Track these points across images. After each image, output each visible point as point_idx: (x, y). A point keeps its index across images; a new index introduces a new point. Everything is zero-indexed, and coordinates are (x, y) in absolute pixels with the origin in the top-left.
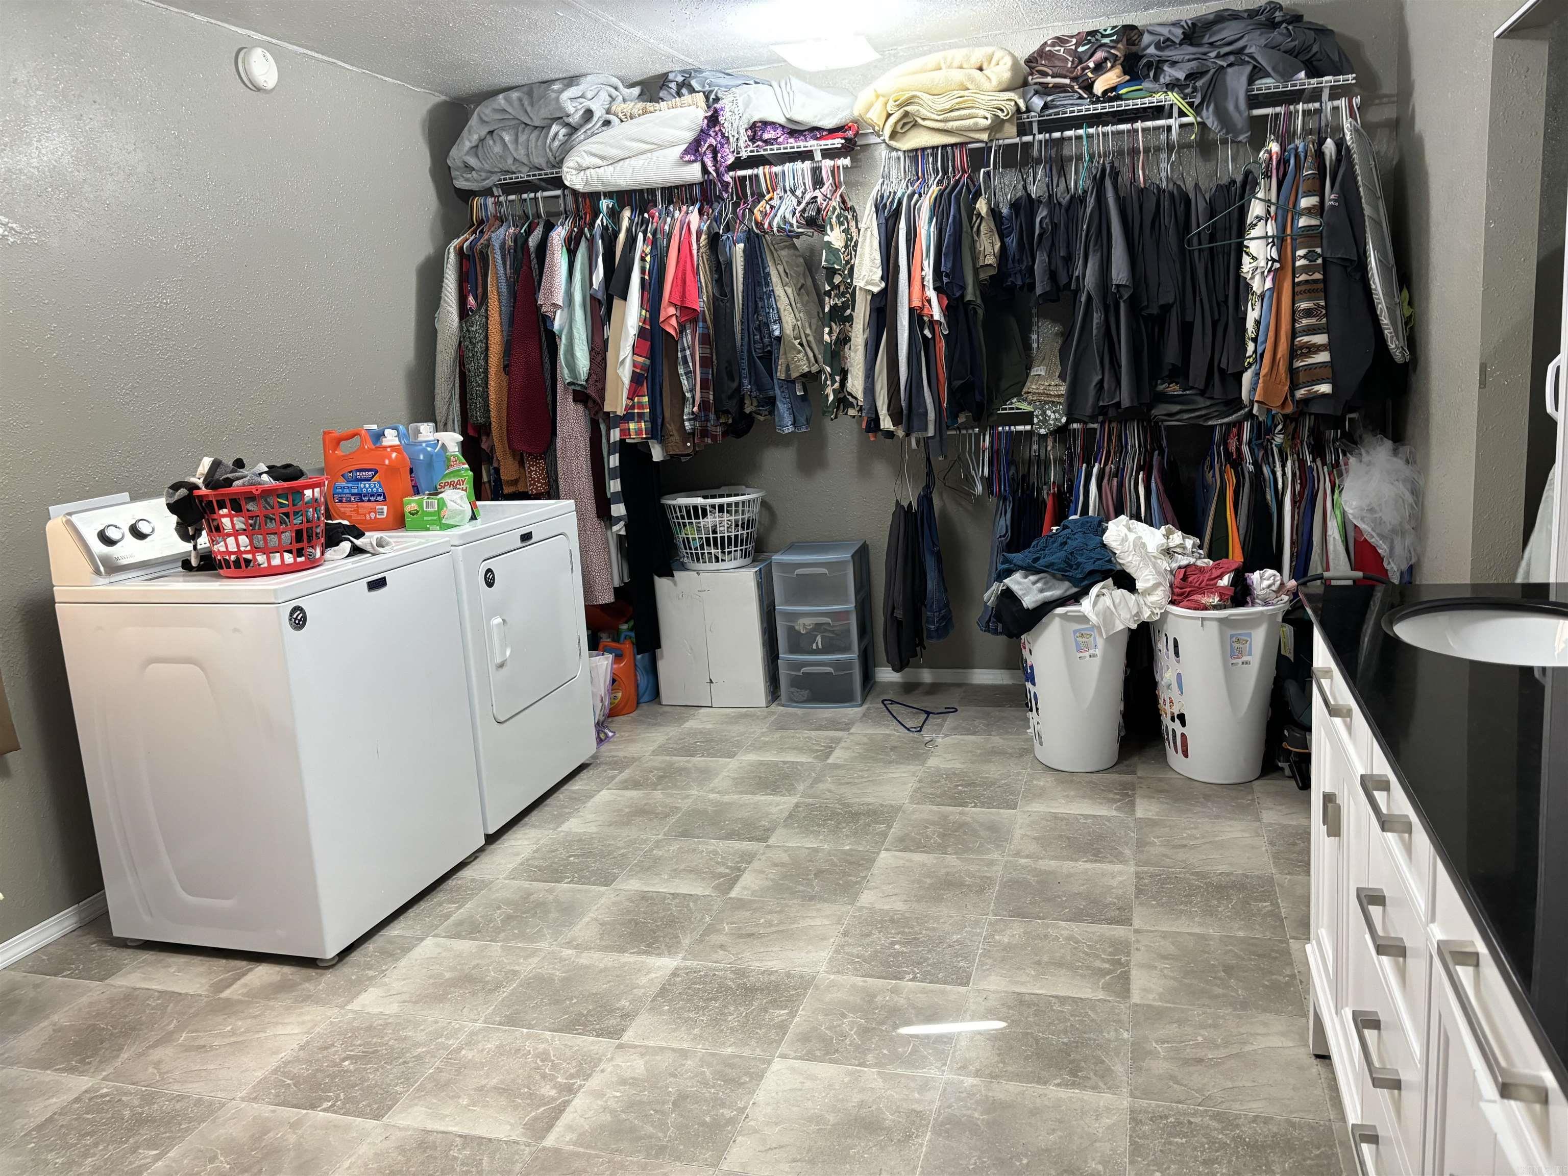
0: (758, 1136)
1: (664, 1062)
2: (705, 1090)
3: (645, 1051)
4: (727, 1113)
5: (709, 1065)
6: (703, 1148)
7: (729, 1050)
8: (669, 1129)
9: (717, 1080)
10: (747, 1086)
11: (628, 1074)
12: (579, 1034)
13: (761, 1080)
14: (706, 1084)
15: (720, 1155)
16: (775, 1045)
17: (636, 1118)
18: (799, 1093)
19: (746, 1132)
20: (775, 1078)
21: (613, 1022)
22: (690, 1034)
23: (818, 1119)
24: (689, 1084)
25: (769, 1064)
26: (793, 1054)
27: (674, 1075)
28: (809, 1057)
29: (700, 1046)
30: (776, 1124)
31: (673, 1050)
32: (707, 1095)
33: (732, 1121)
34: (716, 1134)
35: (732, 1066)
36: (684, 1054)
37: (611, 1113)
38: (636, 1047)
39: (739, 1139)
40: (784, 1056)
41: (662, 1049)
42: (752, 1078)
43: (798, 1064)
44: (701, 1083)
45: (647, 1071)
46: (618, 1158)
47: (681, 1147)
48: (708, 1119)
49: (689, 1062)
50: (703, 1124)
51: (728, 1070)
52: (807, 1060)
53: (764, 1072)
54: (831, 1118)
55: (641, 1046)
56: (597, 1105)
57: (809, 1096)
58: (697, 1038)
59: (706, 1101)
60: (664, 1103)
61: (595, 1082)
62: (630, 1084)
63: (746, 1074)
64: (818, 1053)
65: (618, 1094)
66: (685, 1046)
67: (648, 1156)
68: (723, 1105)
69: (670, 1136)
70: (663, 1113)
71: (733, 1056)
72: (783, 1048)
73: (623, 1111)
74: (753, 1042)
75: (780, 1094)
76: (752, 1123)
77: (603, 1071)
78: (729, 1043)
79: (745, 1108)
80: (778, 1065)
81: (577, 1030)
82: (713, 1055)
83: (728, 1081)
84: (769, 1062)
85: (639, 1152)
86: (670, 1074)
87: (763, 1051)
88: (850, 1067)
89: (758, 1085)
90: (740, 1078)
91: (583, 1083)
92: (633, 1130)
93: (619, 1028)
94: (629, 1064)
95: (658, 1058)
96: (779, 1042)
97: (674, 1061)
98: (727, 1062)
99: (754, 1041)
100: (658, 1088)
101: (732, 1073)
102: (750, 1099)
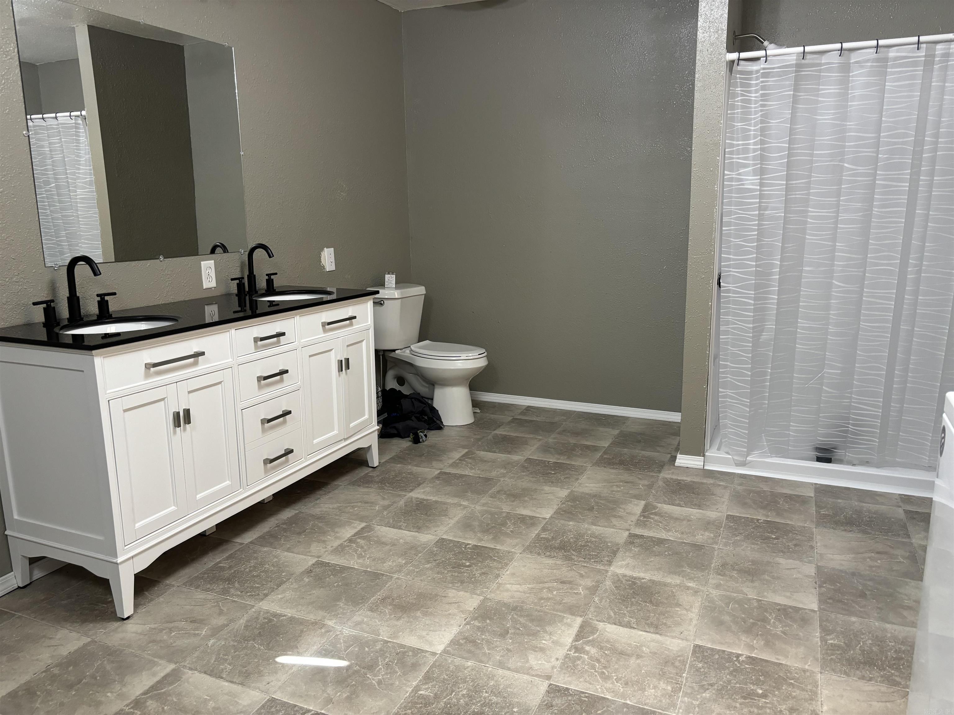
0: (462, 610)
1: (514, 661)
2: (489, 638)
3: (528, 671)
4: (477, 623)
5: (485, 654)
6: (492, 607)
7: (469, 664)
8: (511, 619)
9: (480, 643)
10: (462, 637)
11: (539, 655)
12: (583, 693)
13: (453, 639)
14: (488, 642)
15: (483, 602)
16: (437, 664)
17: (531, 626)
18: (432, 629)
19: (467, 612)
20: (443, 640)
21: (558, 702)
22: (496, 681)
23: (425, 614)
24: (498, 643)
25: (445, 649)
26: (427, 655)
27: (509, 650)
28: (417, 652)
29: (490, 669)
30: (450, 614)
31: (509, 669)
32: (487, 634)
33: (476, 619)
34: (484, 613)
35: (469, 652)
36: (501, 665)
37: (547, 631)
38: (537, 676)
39: (472, 609)
40: (434, 654)
41: (517, 671)
42: (458, 641)
43: (426, 648)
44: (491, 642)
45: (526, 655)
46: (538, 608)
47: (503, 609)
48: (488, 621)
49: (498, 658)
50: (490, 619)
51: (473, 649)
52: (419, 649)
53: (449, 645)
54: (419, 614)
55: (533, 676)
56: (556, 637)
57: (427, 627)
58: (491, 677)
59: (489, 631)
60: (514, 633)
61: (561, 652)
62: (537, 647)
63: (461, 645)
64: (410, 653)
65: (544, 642)
66: (501, 672)
67: (522, 607)
68: (479, 628)
69: (510, 615)
70: (515, 628)
71: (467, 659)
72: (431, 660)
73: (539, 631)
74: (452, 667)
75: (443, 629)
76: (463, 616)
77: (557, 659)
78: (469, 669)
79: (466, 624)
80: (439, 648)
81: (586, 697)
82: (481, 662)
83: (474, 642)
84: (445, 651)
85: (526, 609)
86: (511, 651)
87: (446, 660)
88: (395, 641)
89: (455, 637)
90: (466, 642)
91: (569, 652)
92: (532, 621)
93: (552, 695)
94: (540, 662)
95: (519, 664)
96: (434, 665)
97: (508, 660)
98: (472, 655)
99: (451, 669)
100: (518, 642)
101: (469, 646)
102: (462, 629)
